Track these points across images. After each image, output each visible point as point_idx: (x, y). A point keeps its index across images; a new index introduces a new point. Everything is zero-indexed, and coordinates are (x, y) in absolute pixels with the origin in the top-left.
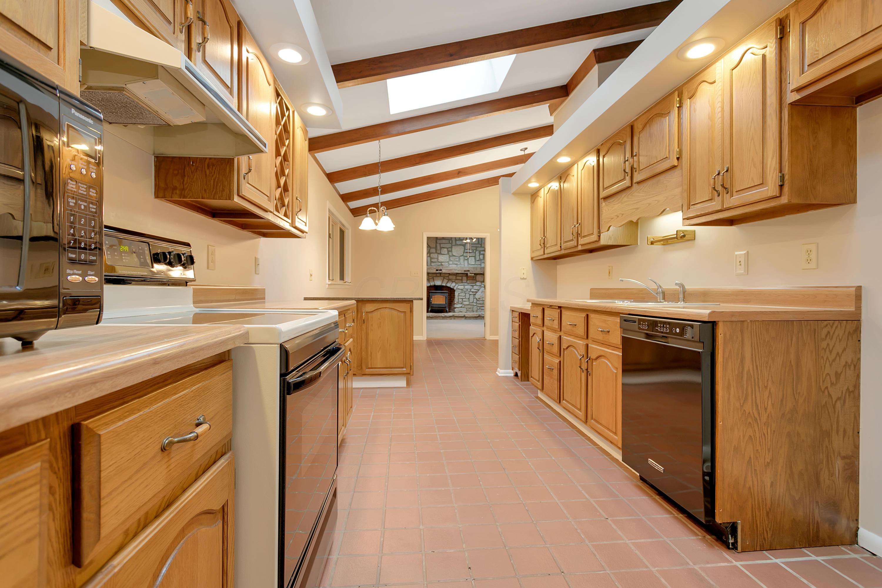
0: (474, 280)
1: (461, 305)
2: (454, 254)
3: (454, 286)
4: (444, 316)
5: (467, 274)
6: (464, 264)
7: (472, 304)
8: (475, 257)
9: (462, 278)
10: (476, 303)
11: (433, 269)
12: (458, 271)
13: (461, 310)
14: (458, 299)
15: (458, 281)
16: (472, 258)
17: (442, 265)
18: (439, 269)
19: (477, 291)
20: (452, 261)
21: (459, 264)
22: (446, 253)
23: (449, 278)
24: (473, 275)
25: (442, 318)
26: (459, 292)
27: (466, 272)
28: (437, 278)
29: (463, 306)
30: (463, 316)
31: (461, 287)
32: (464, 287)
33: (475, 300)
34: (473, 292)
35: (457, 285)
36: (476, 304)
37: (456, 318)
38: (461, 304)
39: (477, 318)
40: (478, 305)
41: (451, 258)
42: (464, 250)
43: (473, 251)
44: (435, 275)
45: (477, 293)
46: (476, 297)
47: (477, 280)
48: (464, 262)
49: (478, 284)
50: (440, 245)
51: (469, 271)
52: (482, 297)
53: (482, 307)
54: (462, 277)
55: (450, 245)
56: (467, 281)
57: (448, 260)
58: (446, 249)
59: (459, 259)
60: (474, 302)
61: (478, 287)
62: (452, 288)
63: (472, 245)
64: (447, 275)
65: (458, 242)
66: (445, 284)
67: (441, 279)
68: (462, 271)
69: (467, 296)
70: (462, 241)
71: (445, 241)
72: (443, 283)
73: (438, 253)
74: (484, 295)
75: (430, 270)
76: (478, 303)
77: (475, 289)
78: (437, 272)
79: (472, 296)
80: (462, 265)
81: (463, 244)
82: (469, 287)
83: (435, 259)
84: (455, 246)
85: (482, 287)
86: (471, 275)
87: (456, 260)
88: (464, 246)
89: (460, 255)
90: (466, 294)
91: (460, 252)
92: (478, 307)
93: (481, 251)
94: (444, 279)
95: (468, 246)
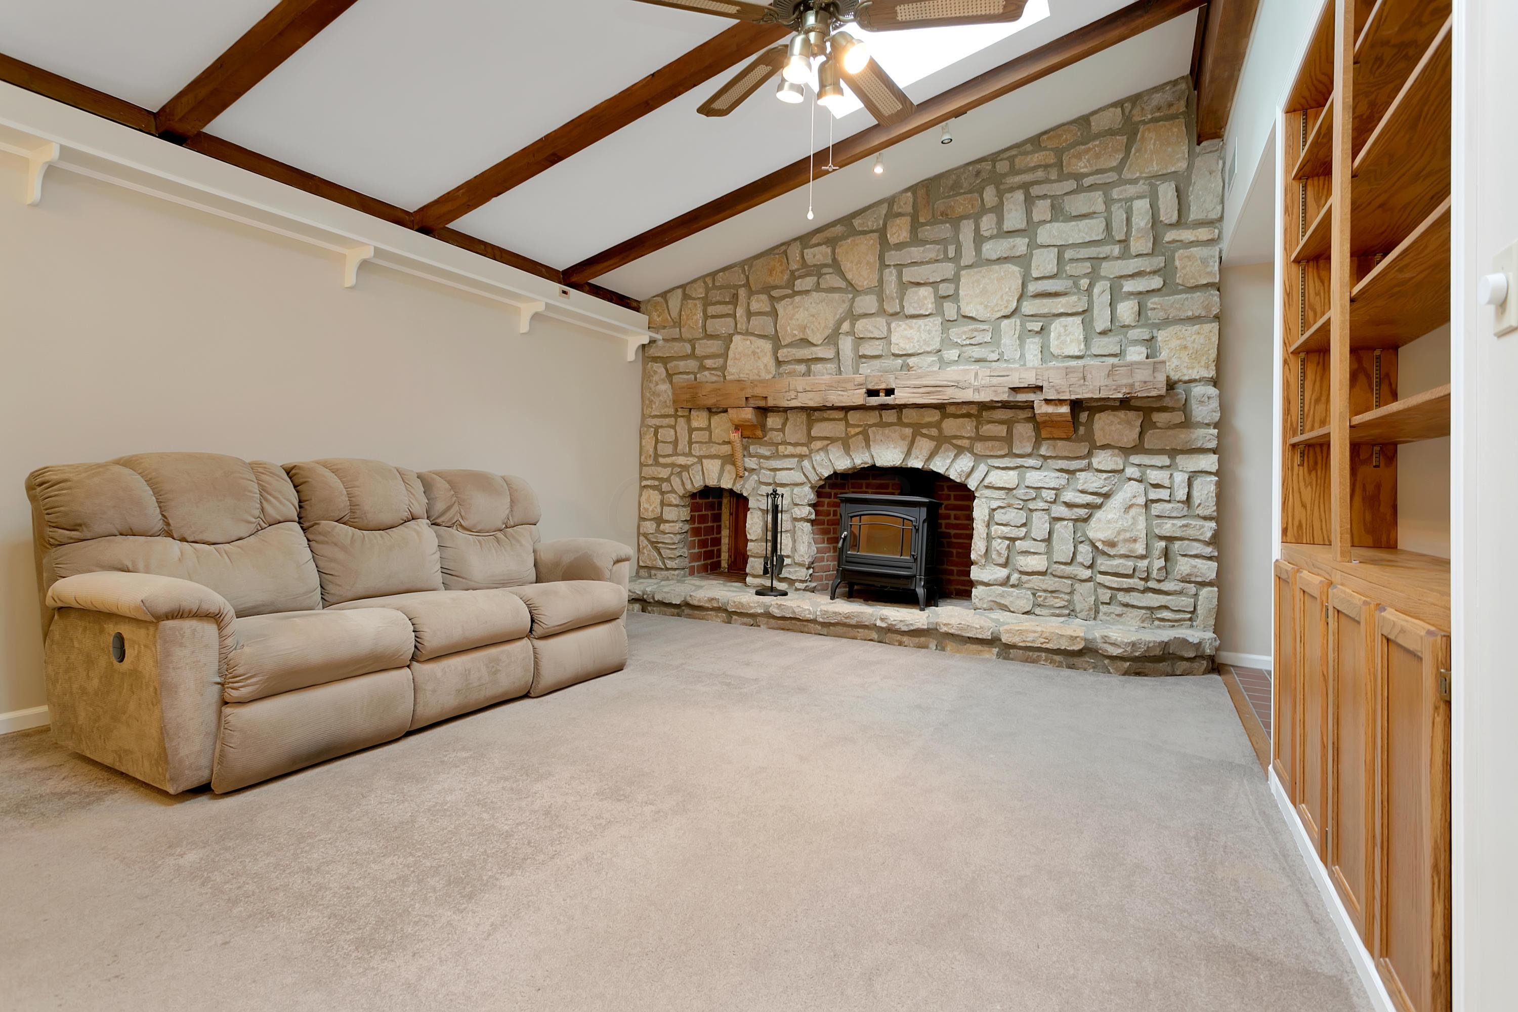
0: (1079, 440)
1: (1002, 573)
2: (969, 309)
3: (969, 475)
4: (884, 625)
5: (1030, 406)
6: (1022, 356)
7: (1069, 570)
8: (1085, 314)
9: (1010, 431)
10: (1091, 567)
11: (850, 386)
12: (977, 390)
13: (1002, 596)
14: (989, 538)
15: (991, 444)
16: (1070, 319)
17: (909, 368)
18: (883, 385)
19: (1099, 500)
20: (956, 345)
21: (995, 356)
22: (929, 306)
23: (940, 430)
25: (875, 636)
26: (994, 505)
27: (1022, 397)
28: (880, 431)
29: (1016, 576)
31: (1009, 478)
32: (1022, 478)
33: (1085, 548)
34: (1069, 505)
35: (982, 468)
36: (1088, 573)
38: (1005, 566)
39: (1076, 660)
40: (1100, 578)
41: (958, 334)
42: (1024, 285)
43: (1076, 284)
44: (873, 418)
45: (1099, 514)
46: (1091, 534)
47: (1100, 439)
48: (1022, 345)
49: (1103, 459)
50: (900, 275)
51: (1040, 388)
52: (1128, 535)
53: (1128, 590)
54: (1009, 424)
55: (951, 265)
56: (1037, 444)
57: (936, 345)
58: (925, 292)
59: (996, 332)
60: (1079, 558)
61: (1105, 479)
62: (958, 480)
63: (1068, 254)
64: (935, 416)
65: (988, 247)
66: (922, 461)
67: (903, 439)
68: (1000, 390)
69: (1040, 525)
70: (1011, 240)
71: (922, 249)
72: (913, 456)
73: (892, 315)
74: (1142, 525)
75: (839, 392)
76: (1103, 569)
77: (1082, 492)
78: (874, 401)
79: (1066, 526)
80: (1013, 363)
81: (1018, 254)
82: (1047, 480)
83: (877, 342)
84: (975, 270)
85: (1130, 479)
86: (1050, 409)
87: (977, 338)
88: (1023, 261)
89: (999, 315)
90: (1035, 514)
91: (1002, 296)
92: (1101, 591)
93: (1121, 277)
94: (918, 438)
95: (1044, 263)
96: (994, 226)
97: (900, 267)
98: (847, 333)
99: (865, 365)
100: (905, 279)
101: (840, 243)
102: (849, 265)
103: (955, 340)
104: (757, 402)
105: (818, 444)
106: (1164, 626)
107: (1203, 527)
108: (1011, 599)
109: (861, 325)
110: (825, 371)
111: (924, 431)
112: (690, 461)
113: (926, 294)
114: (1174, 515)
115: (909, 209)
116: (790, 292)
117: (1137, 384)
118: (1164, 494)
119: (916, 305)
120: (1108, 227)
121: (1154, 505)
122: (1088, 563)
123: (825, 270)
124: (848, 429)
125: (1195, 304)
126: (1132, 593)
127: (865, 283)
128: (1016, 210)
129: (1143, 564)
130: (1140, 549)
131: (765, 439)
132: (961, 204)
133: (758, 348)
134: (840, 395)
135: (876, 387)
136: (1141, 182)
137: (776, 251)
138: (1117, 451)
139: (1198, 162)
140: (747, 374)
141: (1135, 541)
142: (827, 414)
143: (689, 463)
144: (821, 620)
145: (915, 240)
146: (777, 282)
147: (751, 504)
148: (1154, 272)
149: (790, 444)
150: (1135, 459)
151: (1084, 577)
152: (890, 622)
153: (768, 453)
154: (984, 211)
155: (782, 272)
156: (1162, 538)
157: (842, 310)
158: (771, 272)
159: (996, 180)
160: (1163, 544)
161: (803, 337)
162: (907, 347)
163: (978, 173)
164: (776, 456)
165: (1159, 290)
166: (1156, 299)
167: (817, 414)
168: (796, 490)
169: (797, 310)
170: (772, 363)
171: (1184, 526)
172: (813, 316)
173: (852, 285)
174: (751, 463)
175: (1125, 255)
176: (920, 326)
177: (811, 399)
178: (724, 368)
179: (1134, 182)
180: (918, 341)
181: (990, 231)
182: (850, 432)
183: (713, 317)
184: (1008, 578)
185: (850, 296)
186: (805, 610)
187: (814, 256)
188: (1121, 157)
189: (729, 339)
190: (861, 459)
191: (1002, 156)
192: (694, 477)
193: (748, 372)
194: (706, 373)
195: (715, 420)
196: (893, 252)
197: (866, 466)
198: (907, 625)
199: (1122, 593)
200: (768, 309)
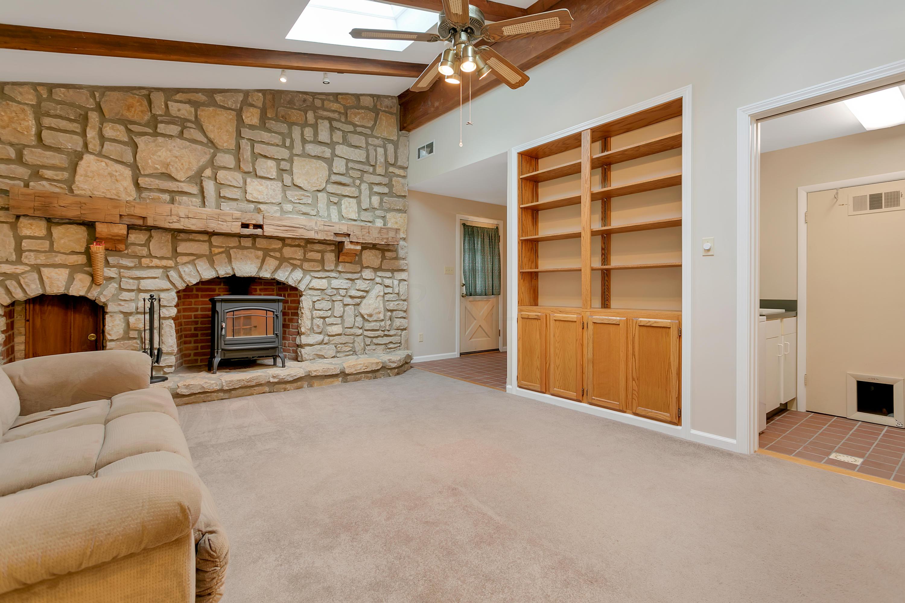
0: (356, 263)
1: (320, 338)
2: (298, 182)
3: (300, 282)
4: (276, 380)
5: (341, 243)
6: (329, 215)
7: (352, 331)
8: (358, 198)
9: (323, 257)
10: (362, 328)
11: (229, 219)
12: (317, 232)
13: (320, 350)
14: (312, 318)
15: (312, 263)
16: (351, 199)
17: (259, 211)
18: (254, 222)
19: (365, 294)
20: (291, 202)
21: (315, 212)
22: (273, 174)
23: (282, 254)
24: (359, 247)
25: (267, 389)
26: (315, 299)
27: (339, 239)
28: (240, 252)
29: (327, 338)
30: (338, 372)
31: (322, 284)
32: (329, 284)
33: (359, 319)
34: (351, 297)
35: (308, 278)
36: (360, 331)
37: (316, 383)
38: (320, 333)
39: (377, 374)
40: (366, 333)
41: (292, 194)
42: (329, 176)
43: (354, 182)
44: (233, 242)
45: (365, 301)
46: (363, 312)
47: (365, 263)
48: (328, 209)
49: (367, 274)
50: (253, 147)
51: (349, 235)
52: (377, 310)
53: (377, 337)
54: (322, 252)
55: (287, 152)
56: (337, 265)
57: (279, 199)
58: (271, 164)
59: (315, 199)
60: (357, 325)
61: (368, 283)
62: (293, 285)
63: (350, 165)
64: (278, 245)
65: (310, 147)
66: (269, 273)
67: (258, 258)
68: (329, 234)
69: (338, 309)
70: (323, 148)
71: (269, 135)
72: (263, 269)
73: (245, 173)
74: (382, 306)
75: (220, 222)
76: (367, 328)
77: (358, 290)
78: (246, 231)
79: (351, 309)
80: (323, 218)
81: (326, 157)
82: (342, 284)
83: (236, 189)
84: (303, 159)
85: (377, 283)
86: (352, 247)
87: (304, 200)
88: (329, 162)
89: (315, 189)
90: (335, 303)
91: (318, 179)
92: (366, 339)
93: (373, 183)
94: (268, 258)
95: (339, 166)
96: (312, 136)
97: (252, 142)
98: (209, 178)
99: (225, 204)
100: (255, 151)
101: (201, 107)
102: (211, 127)
103: (290, 199)
104: (133, 220)
105: (185, 259)
106: (392, 351)
107: (403, 304)
108: (325, 351)
109: (221, 174)
110: (190, 203)
111: (272, 254)
112: (20, 269)
113: (272, 165)
114: (393, 300)
115: (260, 105)
116: (151, 131)
117: (390, 238)
118: (389, 290)
119: (265, 171)
120: (368, 157)
121: (386, 295)
122: (360, 327)
123: (189, 125)
124: (213, 249)
125: (399, 203)
126: (378, 338)
127: (225, 145)
128: (325, 131)
129: (383, 323)
130: (381, 317)
131: (126, 252)
132: (295, 115)
133: (117, 172)
134: (219, 224)
135: (248, 222)
136: (380, 139)
137: (135, 92)
138: (372, 270)
139: (402, 139)
140: (103, 192)
141: (380, 313)
142: (192, 236)
143: (18, 271)
144: (227, 388)
145: (263, 125)
146: (136, 119)
147: (110, 308)
148: (385, 185)
149: (156, 257)
150: (379, 274)
151: (359, 334)
152: (281, 378)
153: (131, 265)
154: (305, 124)
155: (142, 112)
156: (389, 311)
157: (205, 159)
158: (129, 107)
159: (315, 109)
160: (389, 313)
161: (166, 172)
162: (259, 197)
163: (305, 101)
164: (139, 266)
165: (387, 194)
166: (386, 198)
167: (182, 235)
168: (163, 295)
169: (160, 148)
170: (132, 188)
171: (398, 304)
172: (176, 157)
173: (212, 142)
174: (111, 272)
175: (374, 173)
176: (268, 185)
177: (193, 225)
178: (70, 183)
179: (377, 138)
180: (266, 195)
181: (310, 138)
182: (214, 251)
183: (50, 128)
184: (323, 340)
185: (212, 151)
186: (213, 384)
187: (179, 110)
188: (373, 123)
189: (79, 156)
190: (224, 271)
191: (317, 96)
192: (28, 285)
193: (105, 191)
194: (44, 183)
195: (57, 231)
196: (247, 130)
197: (228, 276)
198: (292, 377)
199: (375, 339)
200: (126, 139)
